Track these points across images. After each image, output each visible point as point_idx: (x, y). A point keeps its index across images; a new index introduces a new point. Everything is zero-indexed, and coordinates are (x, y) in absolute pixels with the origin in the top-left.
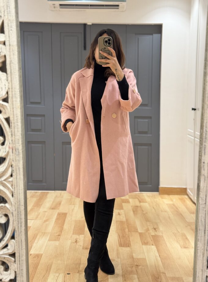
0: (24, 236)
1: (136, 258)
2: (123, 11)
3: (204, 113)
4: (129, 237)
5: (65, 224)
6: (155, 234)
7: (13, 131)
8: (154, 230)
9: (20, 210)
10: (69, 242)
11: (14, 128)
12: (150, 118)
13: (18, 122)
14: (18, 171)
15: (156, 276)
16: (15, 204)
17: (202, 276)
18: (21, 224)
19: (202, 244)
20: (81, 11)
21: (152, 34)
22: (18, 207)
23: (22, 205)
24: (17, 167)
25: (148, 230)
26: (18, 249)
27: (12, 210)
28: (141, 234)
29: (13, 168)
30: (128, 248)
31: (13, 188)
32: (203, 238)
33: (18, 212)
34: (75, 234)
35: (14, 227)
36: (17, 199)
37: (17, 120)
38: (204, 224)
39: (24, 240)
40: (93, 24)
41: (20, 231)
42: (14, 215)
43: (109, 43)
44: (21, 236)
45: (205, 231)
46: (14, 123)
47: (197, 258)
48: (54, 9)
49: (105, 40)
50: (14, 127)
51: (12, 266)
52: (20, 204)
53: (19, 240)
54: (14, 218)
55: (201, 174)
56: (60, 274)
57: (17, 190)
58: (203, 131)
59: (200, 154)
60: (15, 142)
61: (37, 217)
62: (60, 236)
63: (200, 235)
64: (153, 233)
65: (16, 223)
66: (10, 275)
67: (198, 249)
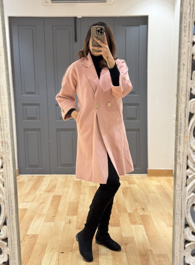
0: (15, 222)
1: (125, 237)
2: (110, 5)
3: (179, 106)
4: (118, 217)
5: (59, 207)
6: (144, 214)
7: (2, 126)
8: (142, 210)
9: (11, 199)
10: (63, 223)
11: (3, 124)
12: (138, 104)
13: (7, 117)
14: (8, 163)
15: (143, 254)
16: (6, 193)
17: (180, 256)
18: (12, 211)
19: (179, 227)
20: (72, 5)
21: (138, 25)
22: (9, 196)
23: (13, 194)
24: (7, 160)
25: (136, 210)
26: (10, 234)
27: (3, 199)
28: (130, 214)
29: (3, 160)
30: (118, 227)
31: (4, 178)
32: (180, 222)
33: (9, 201)
34: (69, 215)
35: (6, 214)
36: (8, 188)
37: (6, 116)
38: (181, 209)
39: (15, 226)
40: (83, 17)
41: (11, 218)
42: (5, 203)
43: (101, 33)
44: (13, 222)
45: (182, 214)
46: (3, 119)
47: (175, 239)
48: (46, 4)
49: (97, 30)
50: (3, 122)
51: (5, 250)
52: (10, 193)
53: (10, 226)
54: (6, 206)
55: (177, 163)
56: (54, 253)
57: (8, 180)
58: (178, 123)
59: (176, 144)
60: (4, 136)
61: (33, 200)
62: (54, 218)
63: (177, 219)
64: (141, 213)
65: (7, 210)
66: (3, 258)
67: (175, 232)
